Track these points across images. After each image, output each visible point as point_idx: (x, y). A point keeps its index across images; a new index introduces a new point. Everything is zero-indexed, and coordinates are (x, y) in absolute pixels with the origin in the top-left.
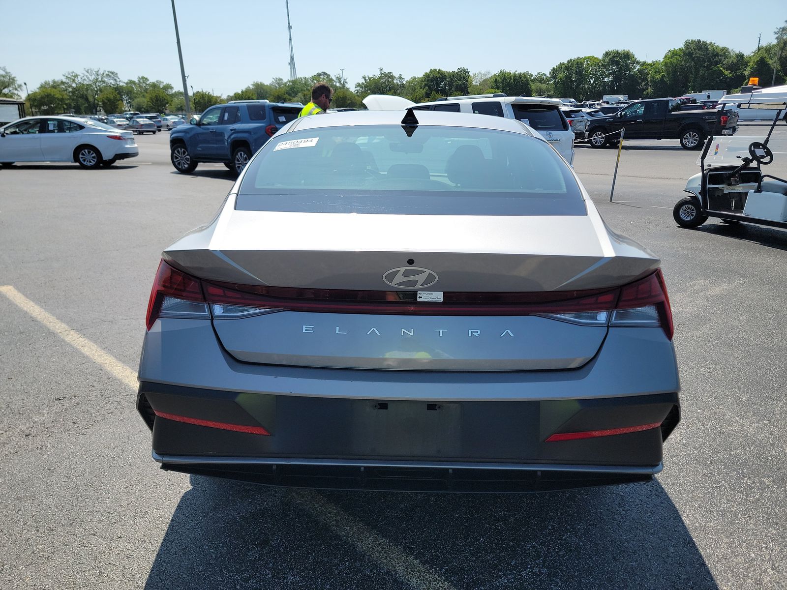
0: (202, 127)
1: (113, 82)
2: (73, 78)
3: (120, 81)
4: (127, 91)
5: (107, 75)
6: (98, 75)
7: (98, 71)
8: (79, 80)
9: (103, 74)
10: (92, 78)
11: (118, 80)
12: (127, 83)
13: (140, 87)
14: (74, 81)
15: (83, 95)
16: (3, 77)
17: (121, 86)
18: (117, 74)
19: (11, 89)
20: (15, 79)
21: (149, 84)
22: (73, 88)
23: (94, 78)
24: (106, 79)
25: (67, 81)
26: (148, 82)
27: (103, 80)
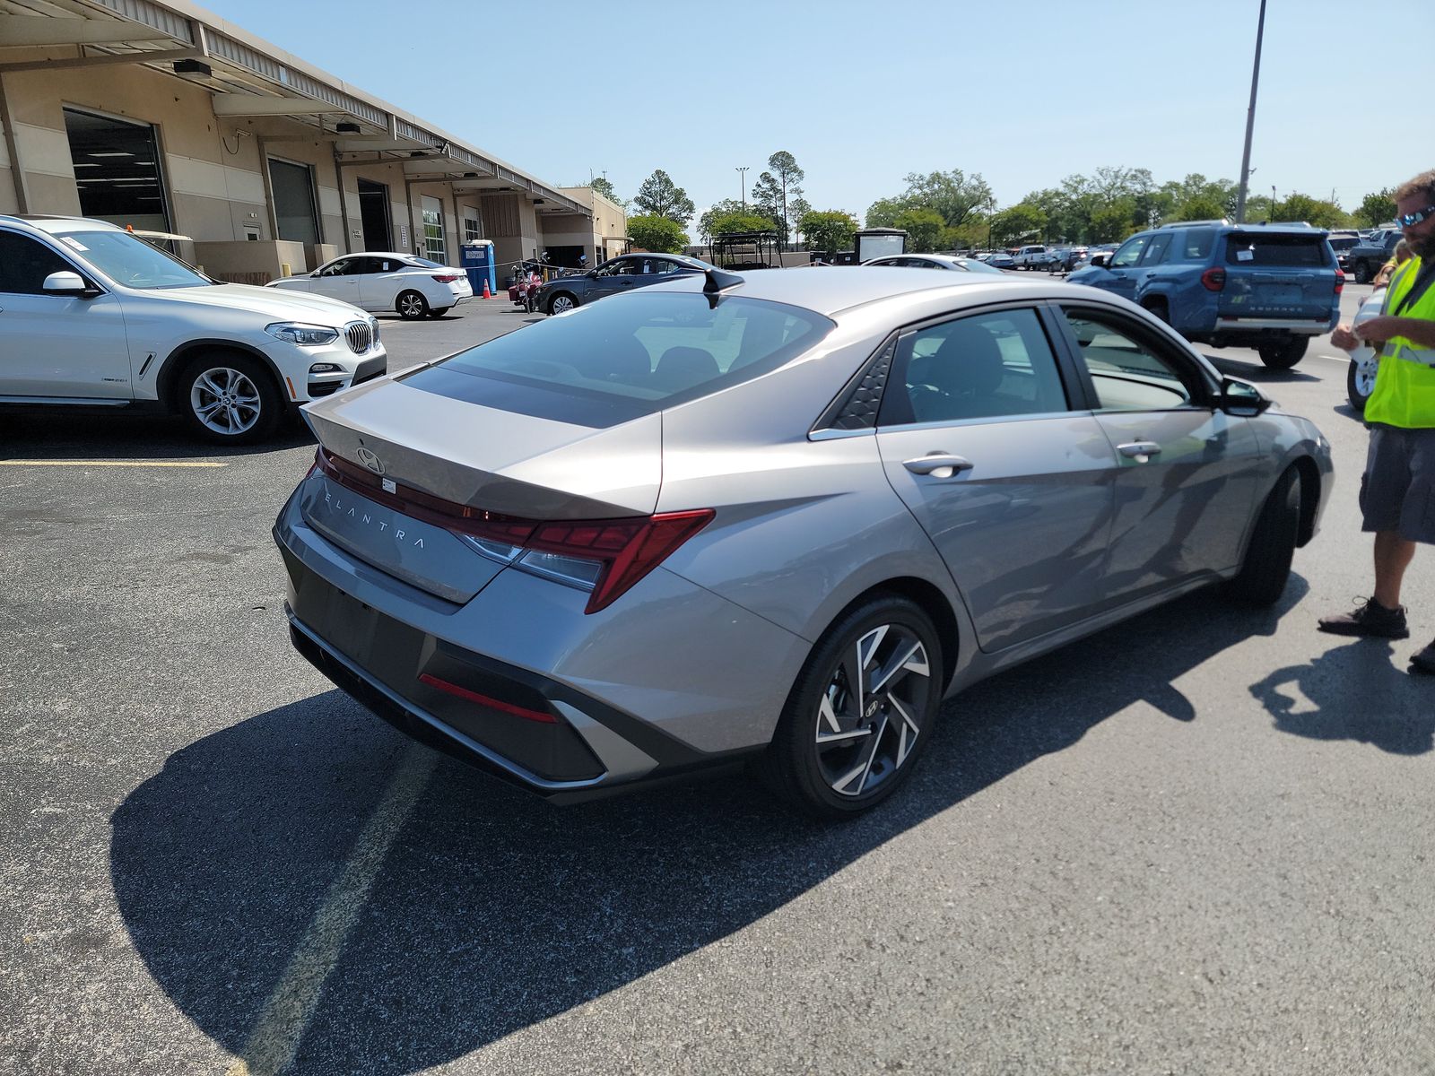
0: (1112, 270)
1: (1138, 187)
2: (1076, 185)
3: (1151, 186)
4: (1160, 200)
5: (1134, 177)
6: (1117, 177)
7: (1118, 172)
8: (1084, 187)
9: (1127, 174)
10: (1105, 183)
11: (1149, 184)
12: (1163, 189)
13: (1186, 193)
14: (1075, 190)
15: (1083, 212)
16: (974, 189)
17: (1151, 194)
18: (1149, 173)
19: (980, 206)
20: (991, 191)
21: (1203, 188)
22: (1072, 202)
23: (1109, 184)
24: (1128, 184)
25: (1067, 191)
26: (1203, 184)
27: (1124, 185)
